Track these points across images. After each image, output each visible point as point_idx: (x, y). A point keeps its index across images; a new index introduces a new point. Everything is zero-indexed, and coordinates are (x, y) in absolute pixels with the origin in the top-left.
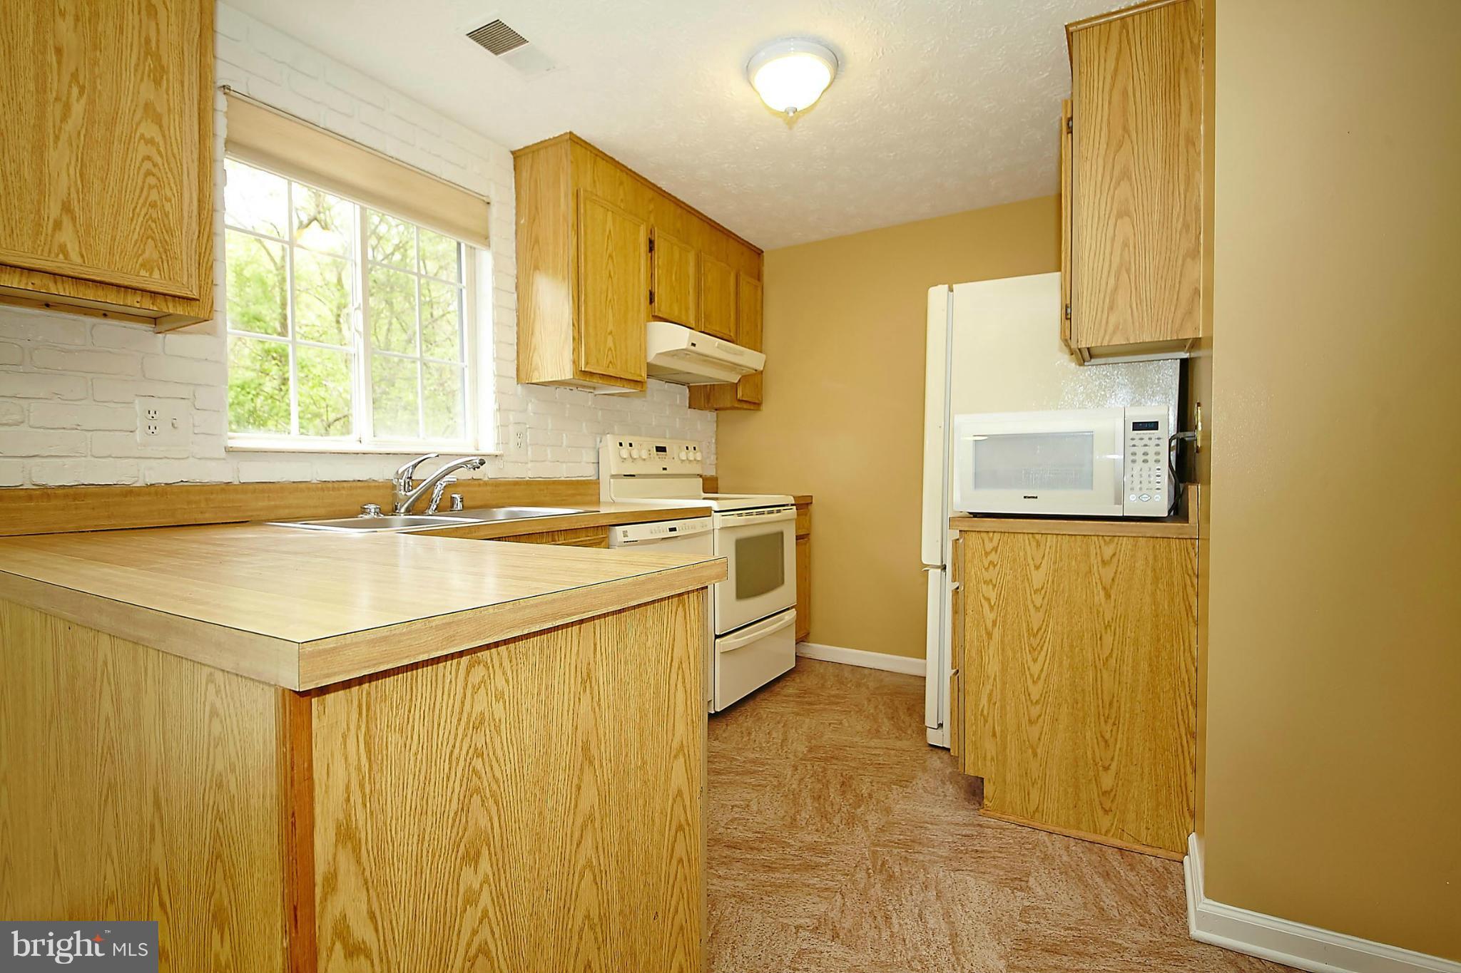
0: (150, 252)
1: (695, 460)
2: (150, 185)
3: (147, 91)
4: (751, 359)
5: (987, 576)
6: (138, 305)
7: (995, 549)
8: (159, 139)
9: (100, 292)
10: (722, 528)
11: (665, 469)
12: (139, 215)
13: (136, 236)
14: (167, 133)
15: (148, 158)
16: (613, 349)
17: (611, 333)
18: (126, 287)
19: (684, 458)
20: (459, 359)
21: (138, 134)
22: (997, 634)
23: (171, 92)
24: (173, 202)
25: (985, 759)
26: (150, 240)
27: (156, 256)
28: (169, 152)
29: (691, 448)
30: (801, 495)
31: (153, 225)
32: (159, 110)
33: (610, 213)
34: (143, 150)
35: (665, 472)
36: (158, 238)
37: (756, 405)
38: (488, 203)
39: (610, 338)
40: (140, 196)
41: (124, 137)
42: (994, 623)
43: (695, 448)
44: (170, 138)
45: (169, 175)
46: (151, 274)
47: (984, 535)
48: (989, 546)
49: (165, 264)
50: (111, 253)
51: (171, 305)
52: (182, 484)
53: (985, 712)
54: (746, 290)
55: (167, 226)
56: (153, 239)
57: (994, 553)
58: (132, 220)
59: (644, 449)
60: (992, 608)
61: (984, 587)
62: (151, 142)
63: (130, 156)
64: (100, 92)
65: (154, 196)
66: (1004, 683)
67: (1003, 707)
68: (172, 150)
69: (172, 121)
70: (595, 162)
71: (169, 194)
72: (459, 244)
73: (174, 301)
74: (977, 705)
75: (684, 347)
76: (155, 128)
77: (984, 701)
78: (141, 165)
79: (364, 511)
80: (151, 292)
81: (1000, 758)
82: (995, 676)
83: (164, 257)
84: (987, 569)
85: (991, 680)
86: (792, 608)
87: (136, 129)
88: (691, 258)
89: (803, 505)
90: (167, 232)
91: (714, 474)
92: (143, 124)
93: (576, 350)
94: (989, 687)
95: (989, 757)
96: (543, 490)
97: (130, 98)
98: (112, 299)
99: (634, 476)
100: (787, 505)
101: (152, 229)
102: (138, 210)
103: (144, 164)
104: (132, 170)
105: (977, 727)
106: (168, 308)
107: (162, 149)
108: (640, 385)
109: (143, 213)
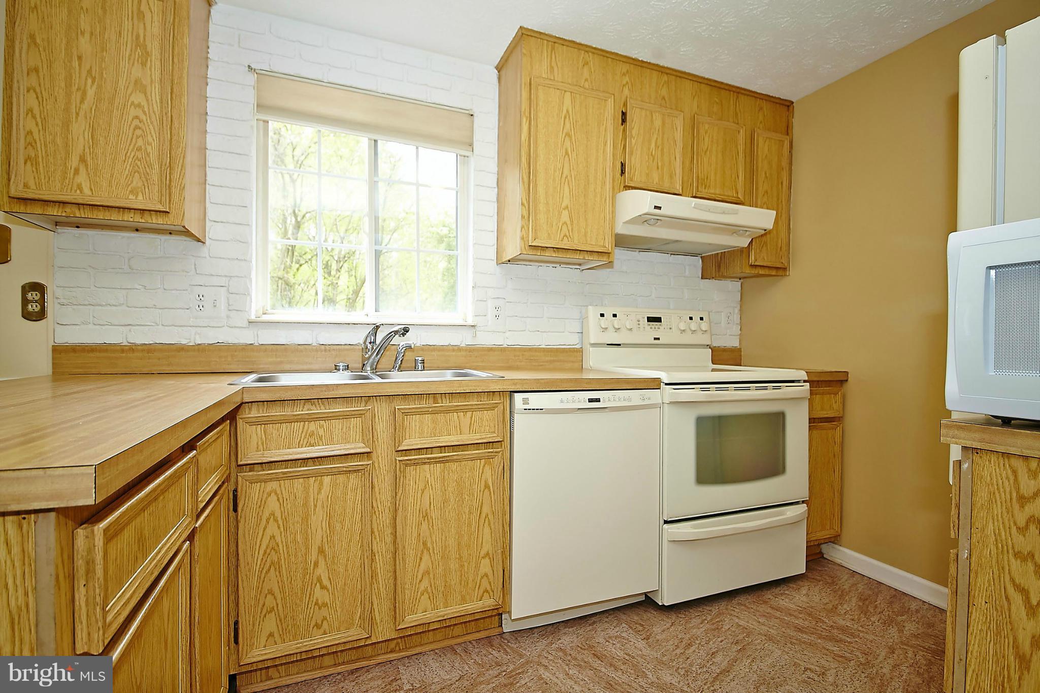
0: (137, 182)
1: (700, 330)
2: (137, 136)
3: (137, 72)
6: (132, 220)
8: (144, 103)
9: (107, 213)
10: (671, 403)
11: (657, 339)
12: (129, 157)
13: (127, 172)
14: (150, 97)
15: (137, 117)
16: (569, 223)
17: (566, 208)
18: (124, 208)
19: (685, 329)
21: (130, 102)
23: (153, 70)
24: (153, 145)
26: (136, 174)
27: (140, 184)
28: (151, 110)
29: (696, 318)
31: (139, 163)
32: (144, 83)
33: (569, 94)
34: (133, 112)
35: (658, 342)
36: (142, 171)
37: (781, 270)
38: (472, 115)
39: (565, 213)
40: (130, 145)
41: (120, 106)
44: (152, 100)
45: (151, 127)
46: (136, 197)
49: (147, 190)
50: (110, 185)
51: (154, 218)
52: (218, 344)
55: (149, 163)
56: (138, 172)
58: (125, 162)
59: (631, 320)
62: (139, 105)
63: (124, 118)
64: (105, 79)
65: (140, 142)
68: (153, 109)
69: (153, 89)
70: (553, 49)
71: (150, 140)
73: (156, 215)
75: (645, 211)
76: (142, 96)
78: (131, 123)
80: (140, 210)
83: (146, 184)
86: (803, 502)
87: (129, 99)
88: (680, 122)
89: (826, 382)
90: (148, 166)
91: (730, 346)
92: (133, 95)
93: (525, 228)
96: (519, 356)
97: (125, 79)
98: (115, 216)
99: (620, 345)
100: (793, 381)
101: (138, 166)
102: (128, 154)
103: (133, 122)
104: (125, 128)
106: (152, 220)
107: (146, 109)
108: (607, 256)
109: (132, 156)
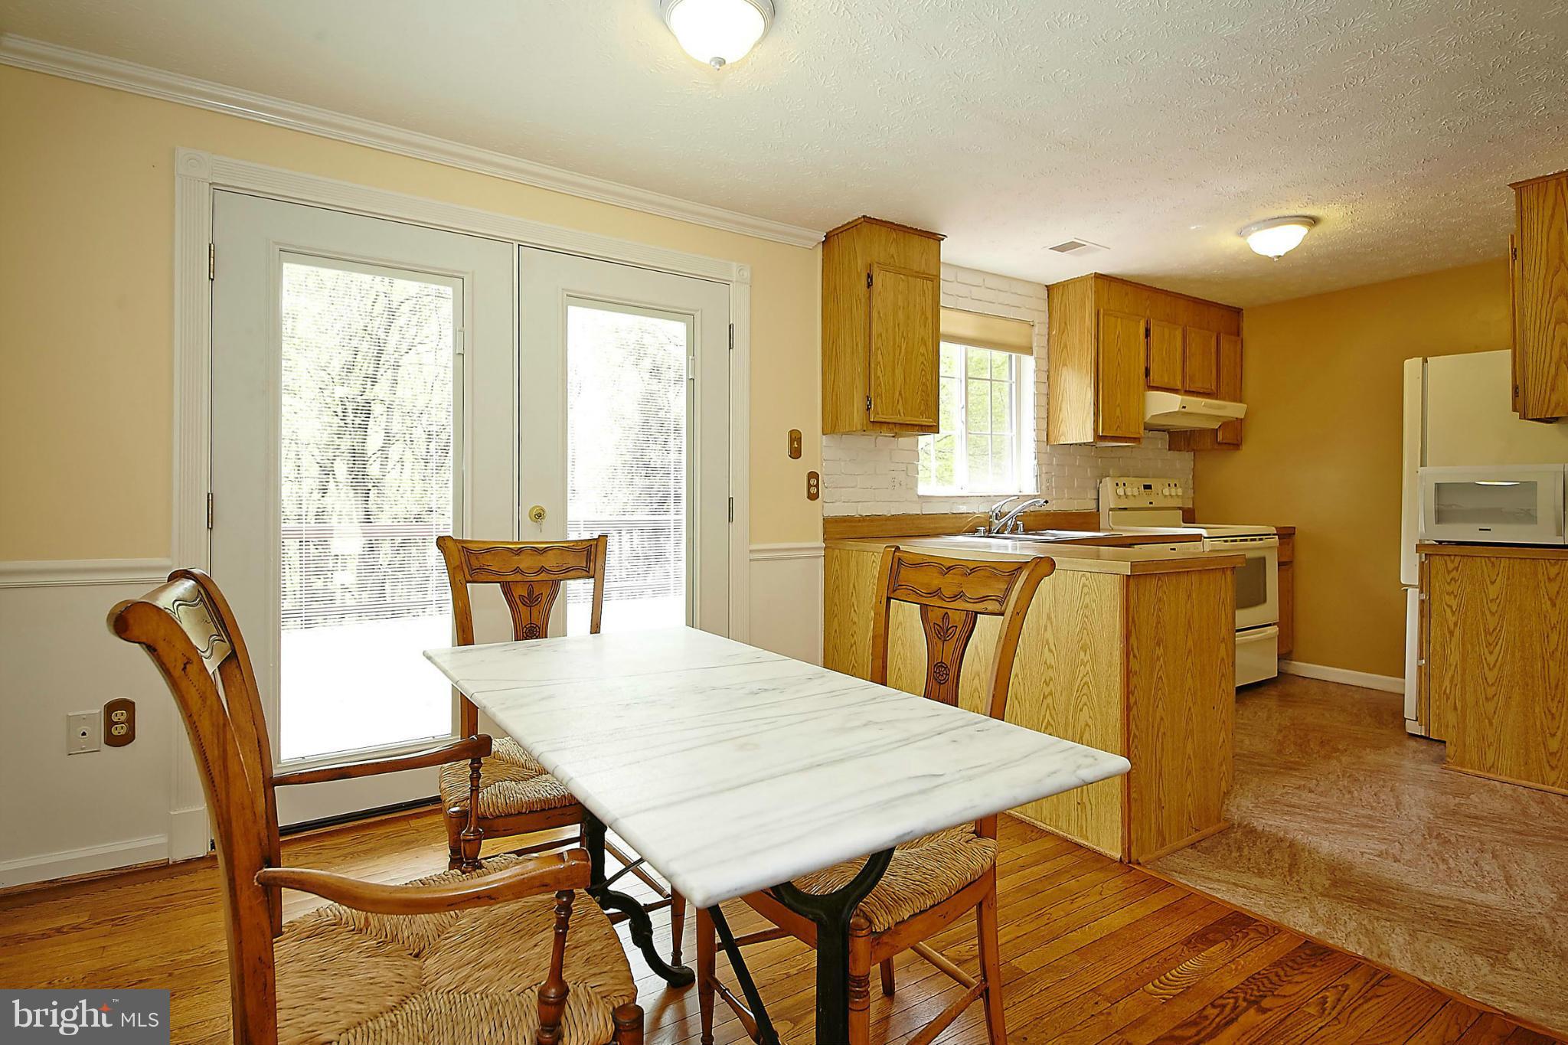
1: (1177, 495)
2: (923, 375)
3: (922, 331)
4: (1233, 410)
5: (1449, 588)
7: (1457, 569)
9: (907, 428)
11: (1151, 503)
12: (919, 390)
13: (918, 400)
16: (1120, 417)
17: (1119, 405)
18: (916, 425)
19: (1167, 494)
20: (1009, 430)
22: (1457, 632)
25: (1447, 726)
26: (923, 401)
27: (924, 408)
29: (1172, 485)
30: (1283, 526)
31: (924, 394)
33: (1119, 319)
34: (921, 359)
35: (1151, 505)
36: (925, 399)
37: (1236, 445)
38: (1033, 326)
39: (1118, 409)
40: (920, 381)
41: (916, 356)
42: (1456, 624)
43: (1175, 485)
45: (929, 369)
46: (923, 417)
47: (1447, 558)
48: (1451, 566)
49: (927, 411)
53: (1448, 692)
54: (1225, 346)
55: (927, 393)
57: (1455, 571)
58: (917, 393)
59: (1134, 487)
60: (1453, 613)
61: (1447, 597)
63: (917, 364)
65: (924, 380)
66: (1464, 670)
67: (1463, 688)
70: (1109, 286)
71: (929, 378)
72: (1011, 356)
74: (1440, 687)
75: (1178, 408)
77: (1447, 683)
79: (977, 531)
80: (922, 425)
81: (1460, 726)
82: (1457, 664)
83: (927, 408)
84: (1449, 584)
85: (1453, 667)
86: (1274, 624)
88: (1179, 334)
89: (1286, 535)
90: (927, 396)
91: (1191, 506)
93: (1096, 422)
94: (1450, 673)
95: (1451, 725)
97: (917, 337)
99: (1127, 509)
100: (1269, 535)
101: (923, 396)
103: (921, 366)
104: (918, 370)
105: (1440, 702)
107: (926, 357)
108: (1137, 440)
109: (921, 389)
